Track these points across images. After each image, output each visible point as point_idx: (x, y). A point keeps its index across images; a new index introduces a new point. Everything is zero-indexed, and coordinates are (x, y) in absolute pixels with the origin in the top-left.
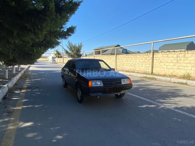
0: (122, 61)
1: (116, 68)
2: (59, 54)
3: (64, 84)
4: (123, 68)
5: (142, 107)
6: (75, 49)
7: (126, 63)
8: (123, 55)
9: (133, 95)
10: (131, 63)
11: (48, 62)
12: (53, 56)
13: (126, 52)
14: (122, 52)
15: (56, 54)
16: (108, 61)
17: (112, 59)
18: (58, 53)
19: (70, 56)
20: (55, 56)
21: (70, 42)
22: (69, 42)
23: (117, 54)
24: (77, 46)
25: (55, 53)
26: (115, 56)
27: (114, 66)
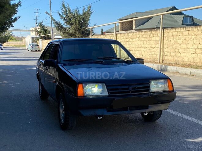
0: (176, 43)
1: (161, 58)
2: (46, 30)
3: (41, 92)
4: (176, 59)
5: (192, 142)
6: (76, 20)
7: (184, 46)
8: (177, 30)
9: (184, 116)
10: (194, 46)
11: (24, 48)
12: (34, 37)
13: (192, 23)
14: (183, 24)
15: (39, 32)
16: (145, 43)
17: (153, 39)
18: (44, 29)
19: (66, 35)
20: (38, 36)
21: (66, 6)
22: (64, 6)
23: (164, 28)
24: (81, 12)
25: (38, 29)
26: (159, 32)
27: (157, 55)
